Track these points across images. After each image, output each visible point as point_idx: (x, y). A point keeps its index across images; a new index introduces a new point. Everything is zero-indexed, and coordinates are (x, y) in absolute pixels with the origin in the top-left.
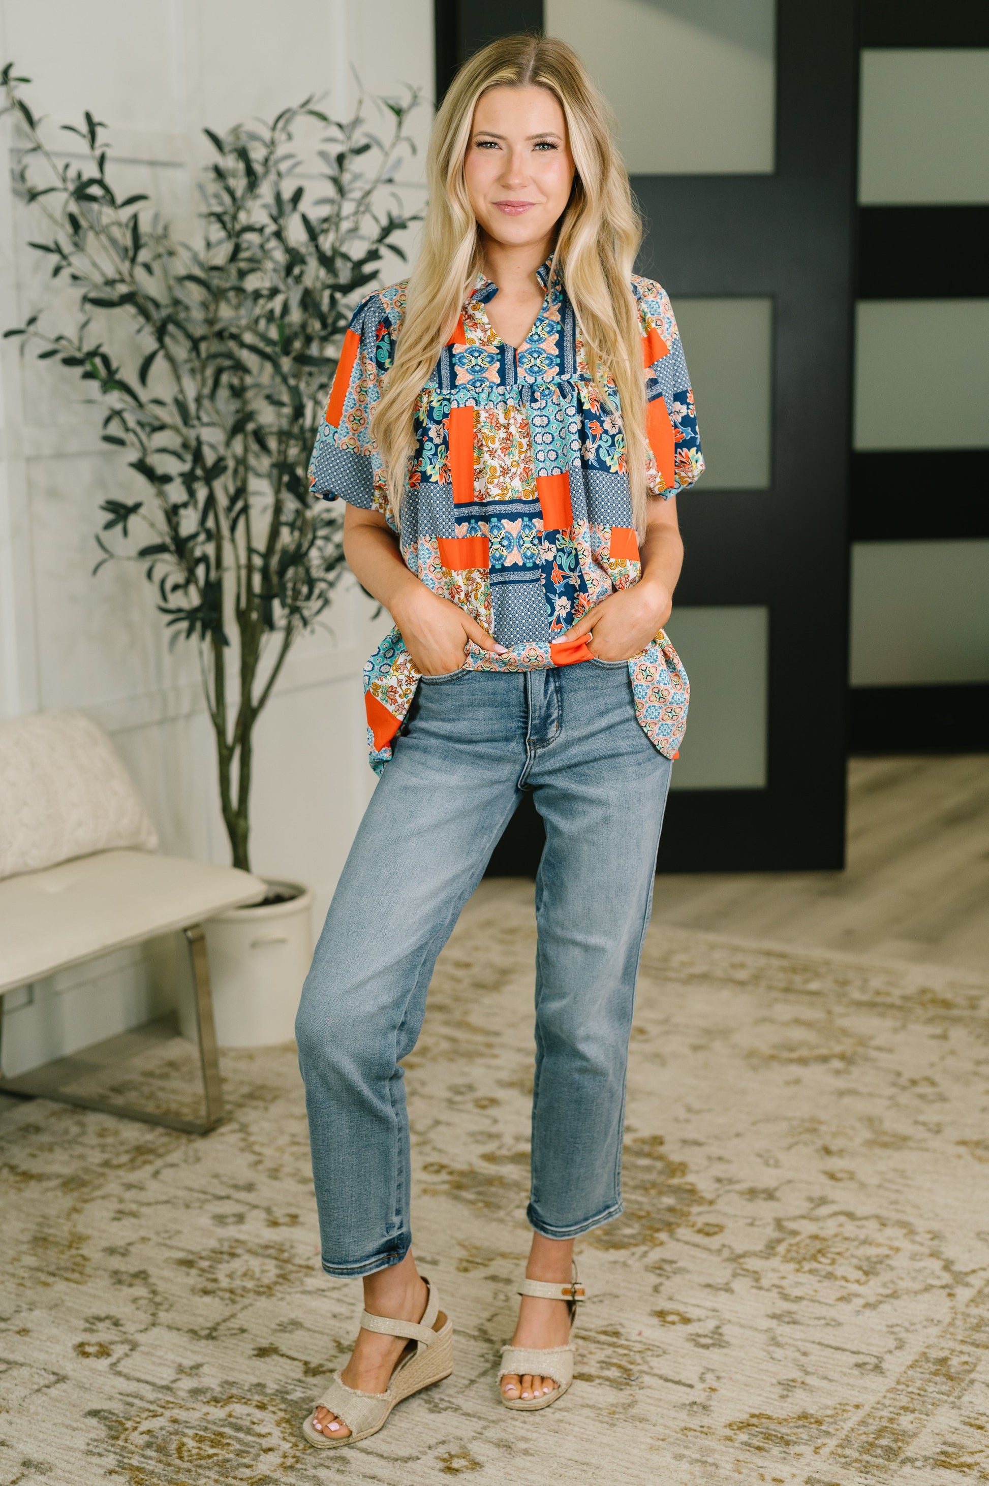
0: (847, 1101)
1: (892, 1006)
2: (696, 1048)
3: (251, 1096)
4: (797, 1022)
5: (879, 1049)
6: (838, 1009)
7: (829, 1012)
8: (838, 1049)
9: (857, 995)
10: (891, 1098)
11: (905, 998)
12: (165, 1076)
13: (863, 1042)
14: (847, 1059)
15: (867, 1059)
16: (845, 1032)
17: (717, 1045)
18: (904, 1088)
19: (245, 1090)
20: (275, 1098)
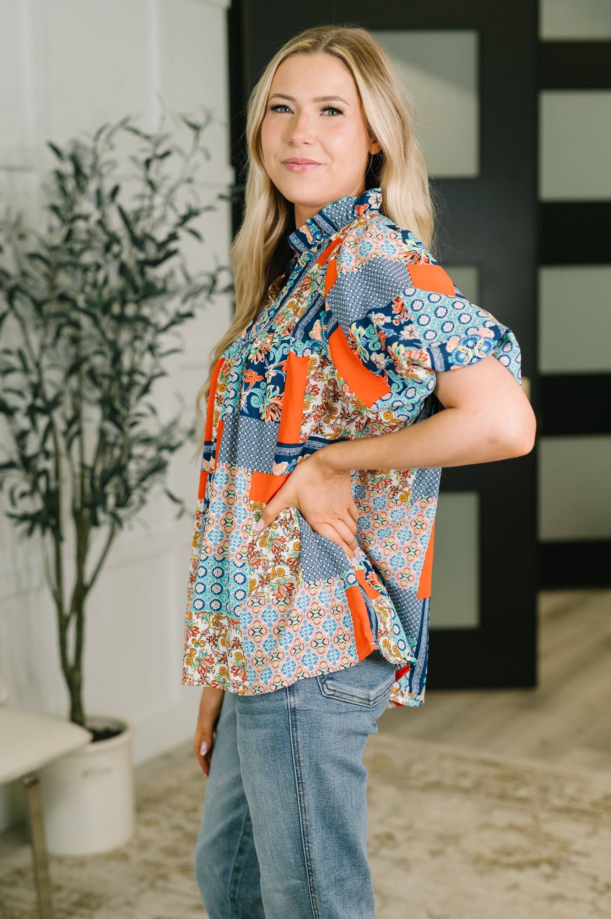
0: (558, 906)
1: (583, 812)
2: (435, 853)
3: (80, 904)
4: (512, 827)
5: (579, 853)
6: (543, 815)
7: (536, 818)
8: (546, 853)
9: (557, 802)
10: (593, 903)
11: (594, 804)
12: (12, 884)
13: (565, 846)
14: (554, 863)
15: (570, 864)
16: (550, 838)
17: (451, 851)
18: (602, 893)
19: (75, 897)
20: (99, 906)
